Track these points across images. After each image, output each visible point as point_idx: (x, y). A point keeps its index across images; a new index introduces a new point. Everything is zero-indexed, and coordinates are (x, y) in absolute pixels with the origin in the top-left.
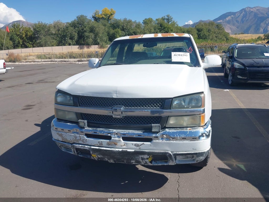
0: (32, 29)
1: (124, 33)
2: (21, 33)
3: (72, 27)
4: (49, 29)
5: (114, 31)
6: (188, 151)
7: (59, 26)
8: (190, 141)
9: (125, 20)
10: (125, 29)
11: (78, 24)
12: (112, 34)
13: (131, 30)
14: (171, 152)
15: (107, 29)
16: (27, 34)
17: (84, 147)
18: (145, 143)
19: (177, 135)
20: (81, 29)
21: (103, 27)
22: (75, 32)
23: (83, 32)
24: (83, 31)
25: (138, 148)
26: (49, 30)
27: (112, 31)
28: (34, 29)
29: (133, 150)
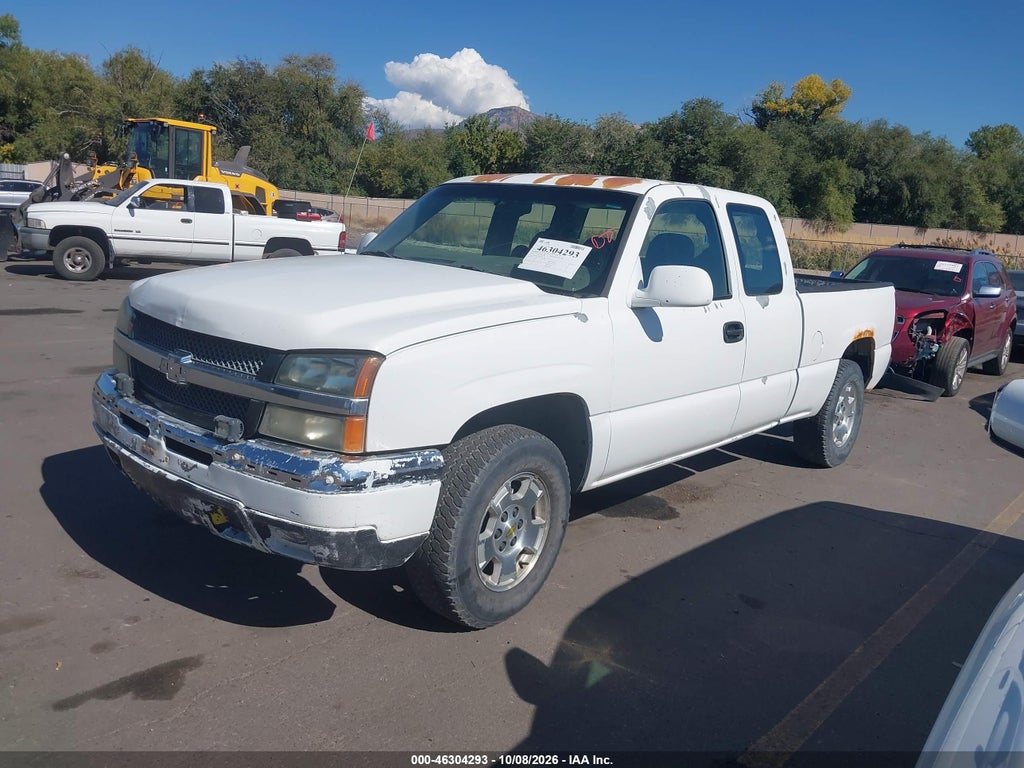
0: (522, 139)
1: (863, 178)
2: (486, 149)
3: (658, 138)
4: (577, 143)
5: (820, 166)
6: (283, 516)
7: (613, 133)
8: (286, 485)
9: (877, 128)
10: (871, 161)
11: (681, 130)
12: (811, 178)
13: (899, 167)
14: (246, 507)
15: (792, 158)
16: (505, 153)
17: (113, 446)
18: (199, 464)
19: (260, 460)
20: (687, 148)
21: (777, 150)
22: (666, 158)
23: (696, 162)
24: (697, 156)
25: (186, 474)
26: (575, 146)
27: (811, 167)
28: (530, 140)
29: (175, 478)
